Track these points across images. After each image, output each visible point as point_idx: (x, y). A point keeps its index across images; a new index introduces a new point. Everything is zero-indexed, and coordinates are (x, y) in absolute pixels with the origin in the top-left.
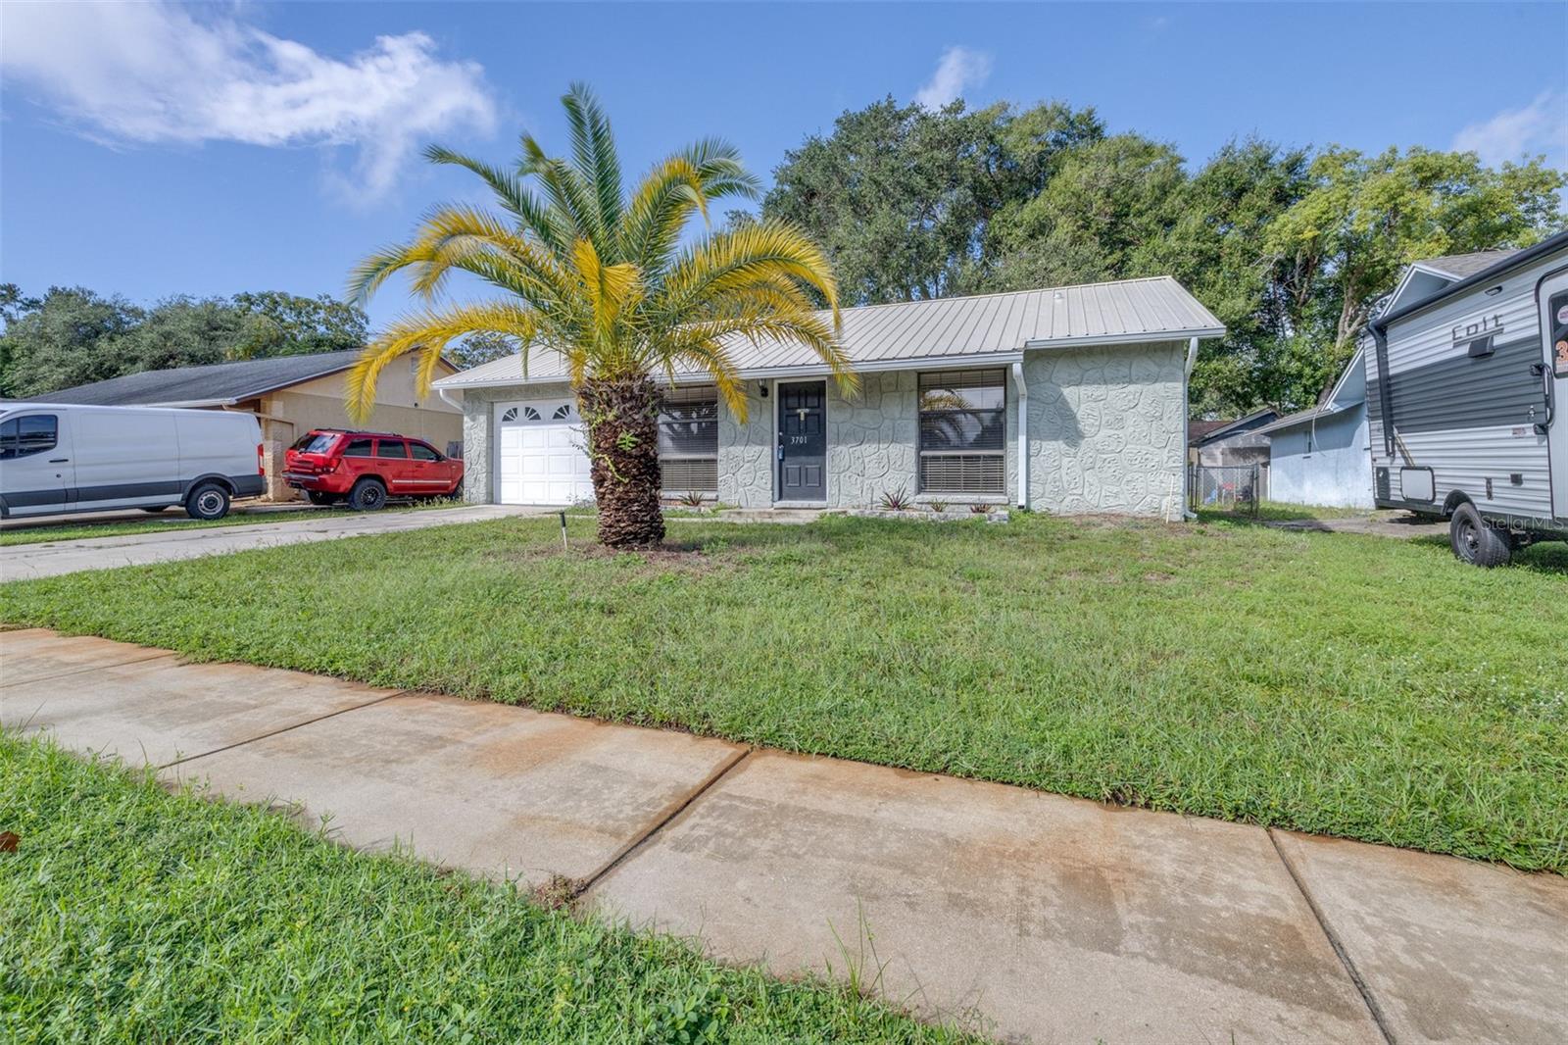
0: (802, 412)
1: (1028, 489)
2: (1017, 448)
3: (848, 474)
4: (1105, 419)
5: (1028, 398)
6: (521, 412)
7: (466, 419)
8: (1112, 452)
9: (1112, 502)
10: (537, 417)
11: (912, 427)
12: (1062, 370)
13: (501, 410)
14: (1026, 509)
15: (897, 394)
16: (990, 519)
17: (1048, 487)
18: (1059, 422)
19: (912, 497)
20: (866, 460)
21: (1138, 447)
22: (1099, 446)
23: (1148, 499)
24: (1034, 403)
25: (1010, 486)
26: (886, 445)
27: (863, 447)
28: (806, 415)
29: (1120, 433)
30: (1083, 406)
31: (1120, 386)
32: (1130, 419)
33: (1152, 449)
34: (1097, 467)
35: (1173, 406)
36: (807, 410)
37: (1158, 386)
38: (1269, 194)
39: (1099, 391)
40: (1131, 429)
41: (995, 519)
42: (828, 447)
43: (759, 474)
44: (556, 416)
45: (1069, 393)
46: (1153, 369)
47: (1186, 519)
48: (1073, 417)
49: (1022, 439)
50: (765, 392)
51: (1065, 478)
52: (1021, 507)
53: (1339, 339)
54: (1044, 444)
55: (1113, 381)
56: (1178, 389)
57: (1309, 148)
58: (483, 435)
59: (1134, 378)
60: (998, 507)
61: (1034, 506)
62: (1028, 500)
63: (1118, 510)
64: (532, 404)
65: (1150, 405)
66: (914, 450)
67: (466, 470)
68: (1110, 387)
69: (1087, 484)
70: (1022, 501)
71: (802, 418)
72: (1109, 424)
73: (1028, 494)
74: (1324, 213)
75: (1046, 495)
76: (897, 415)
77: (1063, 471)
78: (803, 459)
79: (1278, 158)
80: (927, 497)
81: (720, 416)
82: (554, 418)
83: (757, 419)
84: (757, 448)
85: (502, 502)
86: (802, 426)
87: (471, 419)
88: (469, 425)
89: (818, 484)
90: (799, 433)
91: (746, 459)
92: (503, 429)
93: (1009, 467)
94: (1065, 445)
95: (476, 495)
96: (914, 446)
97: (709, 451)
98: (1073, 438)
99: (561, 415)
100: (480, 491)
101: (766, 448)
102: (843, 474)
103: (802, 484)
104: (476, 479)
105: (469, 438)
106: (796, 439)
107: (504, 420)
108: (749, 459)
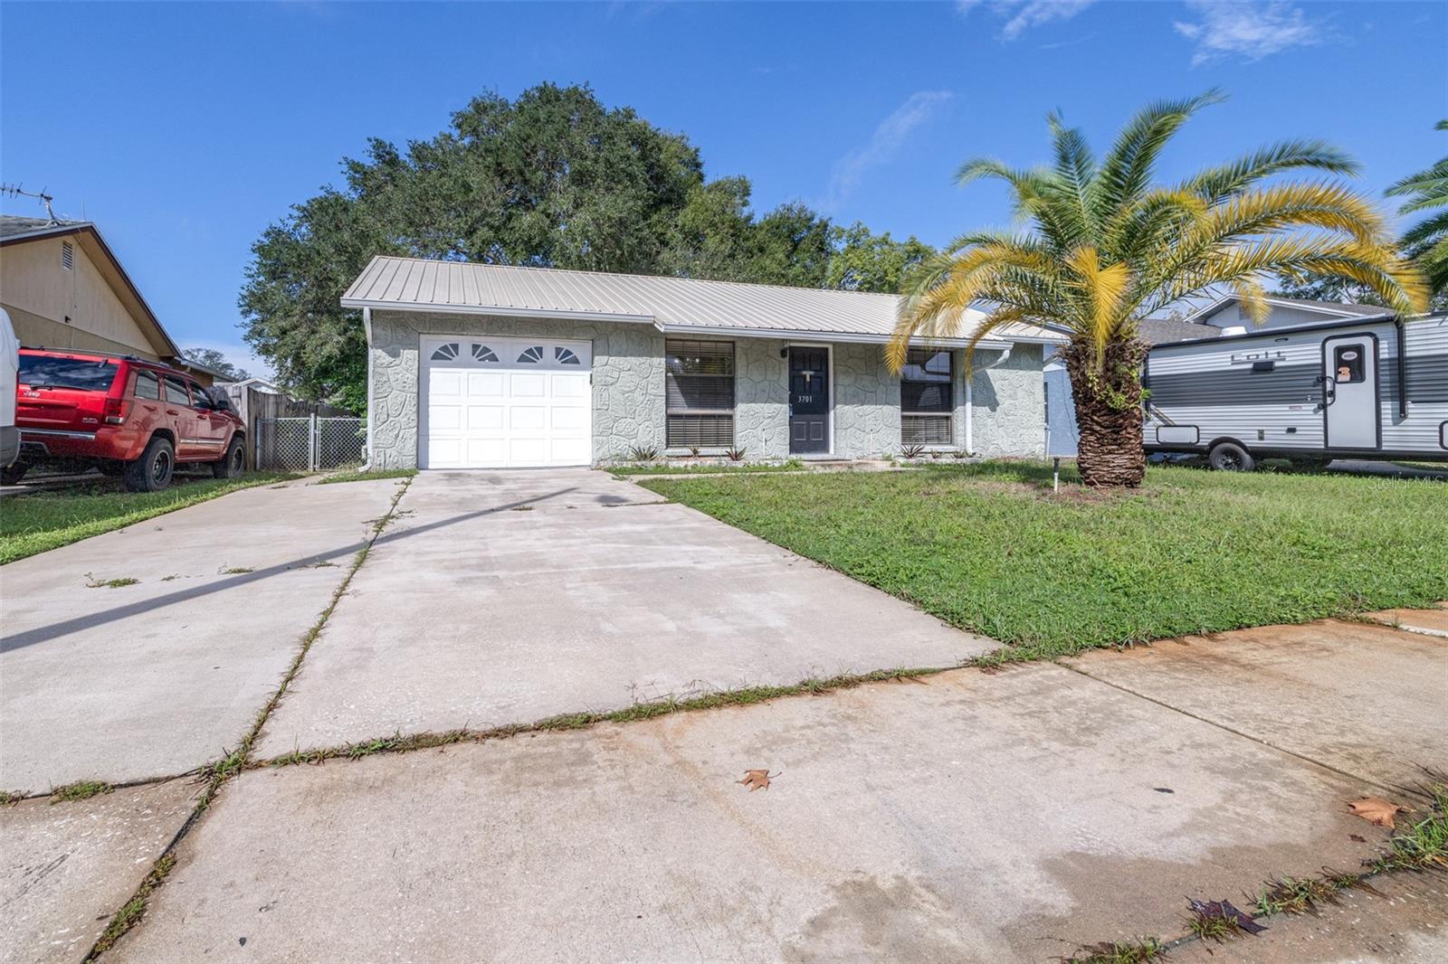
0: (808, 374)
1: (972, 441)
2: (965, 411)
4: (1008, 393)
6: (465, 350)
9: (1013, 449)
10: (494, 358)
11: (898, 392)
13: (433, 342)
18: (988, 394)
20: (867, 419)
22: (1005, 411)
25: (959, 439)
26: (881, 407)
28: (811, 376)
29: (1016, 402)
30: (998, 383)
31: (1015, 371)
32: (1020, 393)
34: (1005, 424)
35: (1040, 387)
39: (1006, 373)
40: (1021, 400)
42: (831, 407)
43: (779, 430)
44: (522, 359)
46: (1031, 361)
48: (993, 390)
50: (783, 353)
51: (989, 433)
54: (978, 409)
55: (1012, 367)
56: (1042, 375)
58: (413, 376)
63: (1016, 455)
64: (484, 341)
65: (1030, 385)
66: (899, 411)
68: (1012, 371)
69: (1000, 437)
70: (971, 450)
71: (808, 380)
72: (1010, 396)
73: (972, 444)
75: (980, 445)
76: (888, 382)
77: (989, 428)
78: (810, 416)
81: (740, 373)
82: (519, 361)
83: (776, 377)
84: (777, 405)
85: (430, 466)
86: (807, 387)
87: (388, 353)
88: (383, 361)
89: (821, 439)
90: (804, 393)
91: (766, 415)
92: (432, 369)
93: (958, 425)
94: (989, 410)
95: (396, 458)
96: (900, 407)
97: (724, 407)
98: (994, 405)
99: (530, 358)
100: (405, 452)
101: (784, 406)
102: (849, 430)
103: (808, 438)
104: (397, 436)
105: (385, 379)
106: (802, 398)
107: (434, 358)
108: (770, 415)
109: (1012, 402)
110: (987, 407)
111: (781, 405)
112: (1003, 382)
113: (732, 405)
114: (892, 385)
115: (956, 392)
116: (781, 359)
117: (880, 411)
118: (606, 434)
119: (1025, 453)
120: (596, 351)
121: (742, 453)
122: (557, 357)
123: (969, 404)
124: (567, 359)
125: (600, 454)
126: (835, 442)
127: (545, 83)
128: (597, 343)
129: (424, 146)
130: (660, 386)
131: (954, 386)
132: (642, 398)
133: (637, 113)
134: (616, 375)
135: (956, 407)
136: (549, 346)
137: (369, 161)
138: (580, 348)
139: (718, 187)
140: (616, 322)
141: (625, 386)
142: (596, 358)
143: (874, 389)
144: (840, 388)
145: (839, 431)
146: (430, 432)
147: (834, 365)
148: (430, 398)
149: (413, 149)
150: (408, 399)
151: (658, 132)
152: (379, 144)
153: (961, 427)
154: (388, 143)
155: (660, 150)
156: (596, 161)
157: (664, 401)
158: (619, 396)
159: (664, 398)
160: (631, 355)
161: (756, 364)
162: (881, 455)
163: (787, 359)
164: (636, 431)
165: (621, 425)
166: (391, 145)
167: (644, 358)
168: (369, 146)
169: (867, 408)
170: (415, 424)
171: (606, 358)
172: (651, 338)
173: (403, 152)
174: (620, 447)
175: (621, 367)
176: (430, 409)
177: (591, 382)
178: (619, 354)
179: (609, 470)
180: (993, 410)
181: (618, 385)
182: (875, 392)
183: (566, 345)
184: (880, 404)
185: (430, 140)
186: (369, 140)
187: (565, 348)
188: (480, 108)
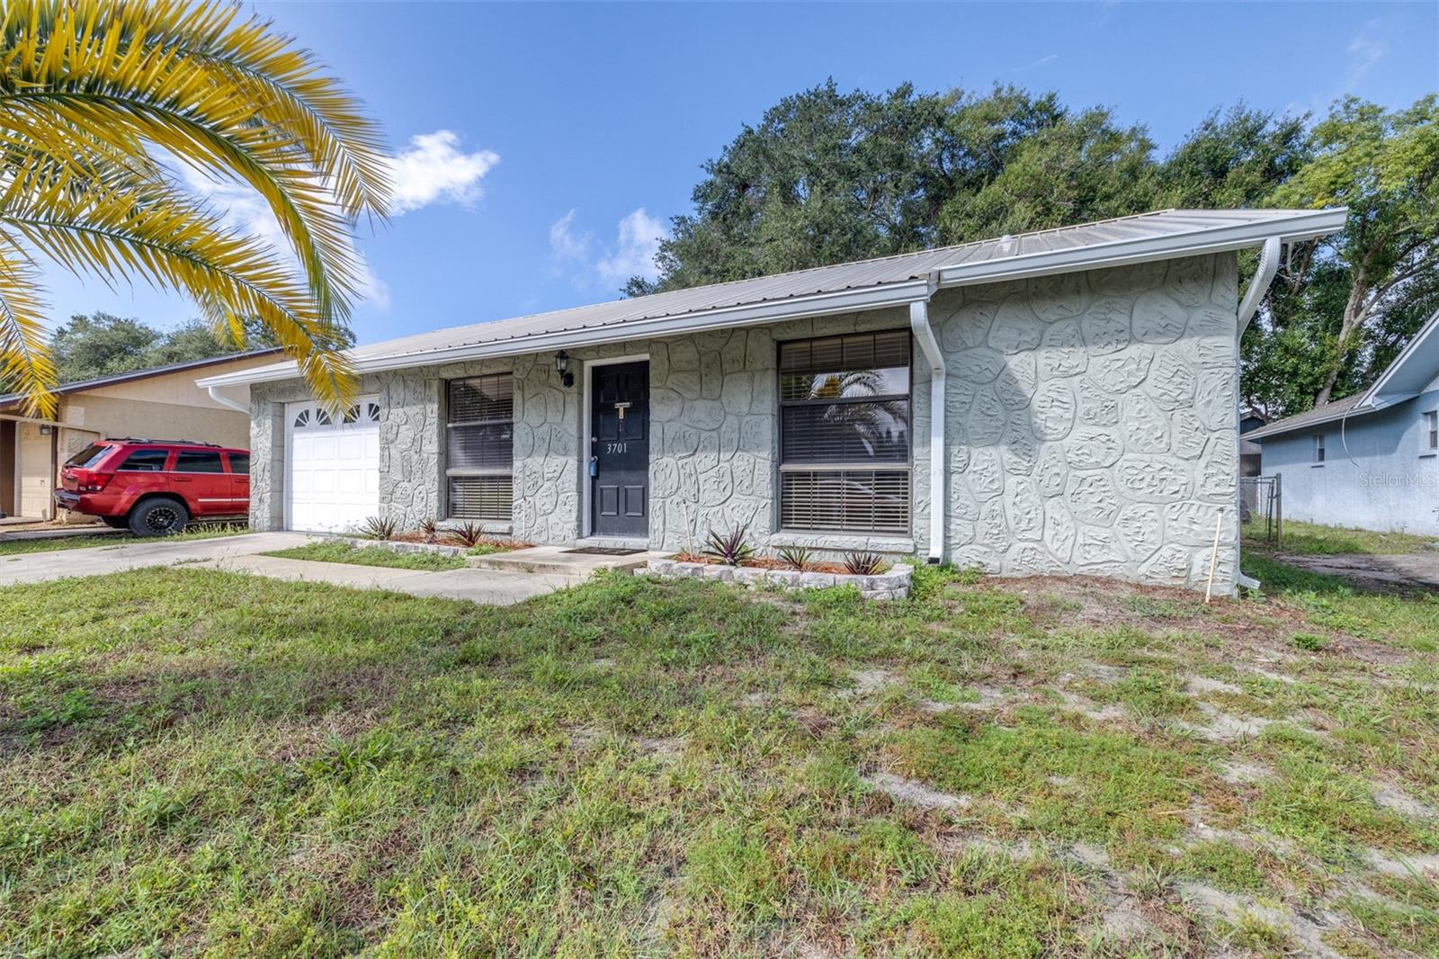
0: (621, 407)
1: (946, 528)
2: (930, 458)
3: (677, 499)
4: (1083, 407)
5: (947, 375)
6: (313, 415)
7: (253, 424)
8: (1097, 465)
9: (1096, 555)
10: (327, 422)
11: (767, 428)
12: (1005, 325)
13: (291, 412)
14: (941, 564)
15: (745, 376)
16: (872, 586)
17: (982, 526)
18: (1001, 414)
19: (763, 538)
20: (702, 478)
21: (1147, 457)
22: (1072, 457)
23: (1166, 552)
24: (959, 382)
25: (917, 522)
26: (728, 455)
27: (699, 456)
28: (625, 410)
29: (1113, 432)
30: (1042, 387)
31: (1111, 348)
32: (1130, 407)
33: (1174, 461)
34: (1068, 492)
35: (1216, 382)
36: (627, 404)
37: (1186, 345)
38: (1260, 168)
39: (1075, 357)
40: (1133, 425)
41: (882, 587)
42: (652, 457)
43: (562, 497)
44: (346, 419)
45: (1019, 364)
46: (1175, 313)
47: (1244, 593)
48: (1025, 405)
49: (937, 443)
50: (568, 379)
51: (1010, 512)
52: (933, 561)
53: (1344, 330)
54: (975, 452)
55: (1099, 338)
56: (1227, 346)
57: (1307, 116)
58: (271, 443)
59: (1138, 331)
60: (898, 558)
61: (957, 557)
62: (947, 548)
63: (1106, 571)
64: (323, 405)
65: (1170, 380)
66: (769, 463)
67: (251, 489)
68: (1093, 350)
69: (1049, 523)
70: (936, 551)
71: (621, 416)
72: (1090, 417)
73: (946, 537)
74: (1339, 176)
75: (979, 539)
76: (745, 409)
77: (1008, 499)
78: (623, 475)
79: (1271, 128)
80: (787, 537)
82: (344, 422)
83: (560, 417)
84: (562, 460)
85: (295, 528)
86: (621, 430)
87: (257, 425)
88: (255, 432)
89: (638, 514)
90: (616, 438)
92: (295, 436)
93: (924, 493)
95: (260, 520)
96: (771, 456)
98: (1025, 440)
99: (351, 418)
101: (570, 460)
103: (622, 512)
104: (261, 499)
105: (256, 448)
106: (613, 447)
107: (296, 426)
108: (550, 475)
109: (1096, 430)
110: (1003, 448)
112: (1062, 383)
116: (566, 389)
118: (387, 500)
120: (381, 404)
126: (651, 520)
132: (418, 457)
134: (394, 430)
135: (915, 450)
136: (365, 402)
141: (404, 443)
143: (716, 425)
145: (653, 502)
146: (294, 495)
148: (294, 463)
150: (266, 465)
153: (921, 498)
157: (436, 460)
158: (400, 456)
159: (436, 456)
160: (407, 405)
161: (534, 400)
164: (410, 498)
165: (399, 490)
167: (419, 406)
169: (701, 460)
170: (269, 488)
171: (387, 410)
175: (399, 421)
178: (398, 405)
180: (1028, 453)
181: (398, 441)
182: (719, 430)
184: (725, 452)
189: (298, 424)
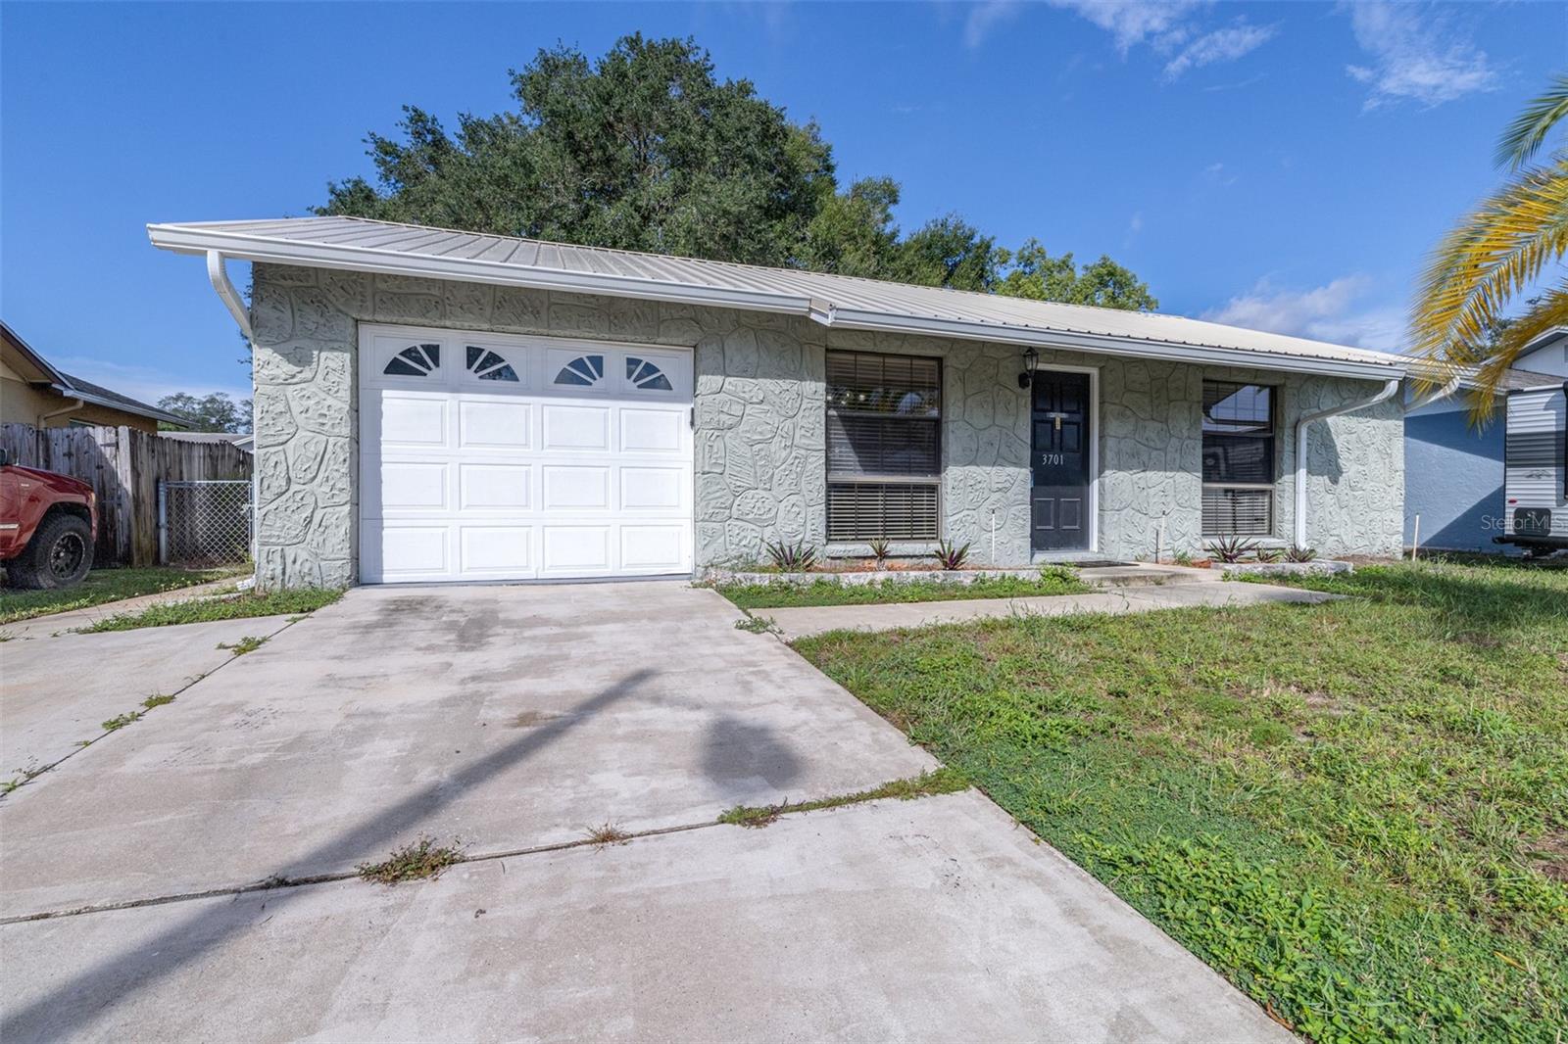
0: (1058, 417)
3: (1129, 512)
4: (1356, 453)
6: (452, 357)
9: (1360, 542)
11: (1199, 451)
13: (385, 341)
15: (1183, 405)
18: (1325, 454)
22: (1351, 483)
23: (1383, 538)
26: (1172, 474)
28: (1063, 422)
29: (1367, 469)
30: (1341, 439)
31: (1366, 420)
34: (1350, 505)
36: (1064, 415)
39: (1352, 422)
43: (1014, 511)
44: (565, 378)
45: (1331, 422)
48: (1335, 449)
50: (1025, 381)
58: (341, 403)
64: (489, 341)
66: (1200, 481)
71: (1058, 427)
76: (1184, 433)
78: (1058, 488)
81: (953, 411)
82: (556, 382)
83: (1010, 422)
84: (1011, 470)
85: (387, 578)
86: (1057, 441)
87: (288, 357)
88: (276, 372)
89: (1077, 527)
90: (1051, 449)
91: (995, 487)
92: (385, 393)
93: (1283, 504)
94: (1327, 481)
95: (307, 565)
96: (1200, 475)
97: (921, 470)
98: (1334, 473)
99: (580, 376)
100: (327, 551)
101: (1023, 470)
102: (1125, 511)
103: (1057, 526)
104: (309, 521)
105: (281, 407)
106: (1048, 459)
107: (387, 372)
108: (1000, 486)
109: (1361, 468)
110: (1326, 477)
111: (1017, 470)
112: (1349, 437)
113: (937, 468)
114: (1189, 438)
115: (1281, 452)
116: (1020, 390)
117: (1171, 480)
118: (719, 518)
119: (1375, 550)
120: (701, 367)
121: (960, 555)
122: (629, 377)
123: (1302, 472)
124: (649, 380)
125: (709, 554)
126: (1101, 531)
127: (638, 33)
128: (702, 350)
129: (480, 124)
130: (817, 432)
131: (1277, 443)
132: (784, 454)
133: (756, 88)
134: (737, 410)
135: (1281, 475)
136: (615, 355)
137: (404, 141)
138: (672, 361)
139: (858, 191)
140: (738, 311)
141: (755, 432)
142: (702, 379)
143: (1162, 446)
144: (1111, 443)
145: (1108, 515)
146: (385, 512)
147: (1102, 403)
148: (384, 447)
149: (465, 126)
150: (330, 447)
151: (784, 113)
152: (418, 117)
153: (1288, 509)
154: (430, 117)
155: (786, 136)
156: (703, 137)
157: (823, 460)
158: (745, 450)
159: (823, 454)
160: (765, 376)
161: (979, 399)
162: (1171, 553)
163: (1028, 391)
164: (773, 513)
165: (747, 502)
166: (434, 120)
167: (788, 381)
168: (404, 117)
169: (1153, 476)
170: (345, 497)
171: (720, 379)
172: (801, 345)
173: (452, 131)
174: (743, 543)
175: (747, 396)
176: (384, 468)
177: (692, 424)
178: (743, 373)
179: (725, 591)
180: (1335, 481)
181: (741, 428)
182: (1165, 450)
183: (646, 354)
184: (1172, 470)
185: (488, 118)
186: (405, 108)
187: (645, 360)
188: (551, 66)
189: (395, 368)
